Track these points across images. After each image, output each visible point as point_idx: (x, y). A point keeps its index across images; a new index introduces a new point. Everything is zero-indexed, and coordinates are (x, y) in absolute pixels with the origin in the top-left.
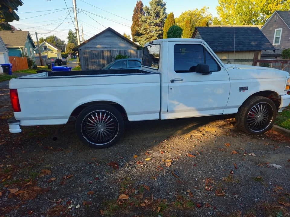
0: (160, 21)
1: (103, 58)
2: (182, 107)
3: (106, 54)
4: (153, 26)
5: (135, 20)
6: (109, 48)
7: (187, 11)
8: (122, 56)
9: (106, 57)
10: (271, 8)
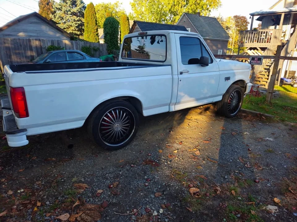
0: (77, 11)
1: (31, 49)
2: (186, 98)
3: (35, 43)
4: (70, 15)
5: (43, 6)
6: (35, 36)
7: (101, 3)
8: (55, 47)
9: (34, 47)
10: (177, 9)
